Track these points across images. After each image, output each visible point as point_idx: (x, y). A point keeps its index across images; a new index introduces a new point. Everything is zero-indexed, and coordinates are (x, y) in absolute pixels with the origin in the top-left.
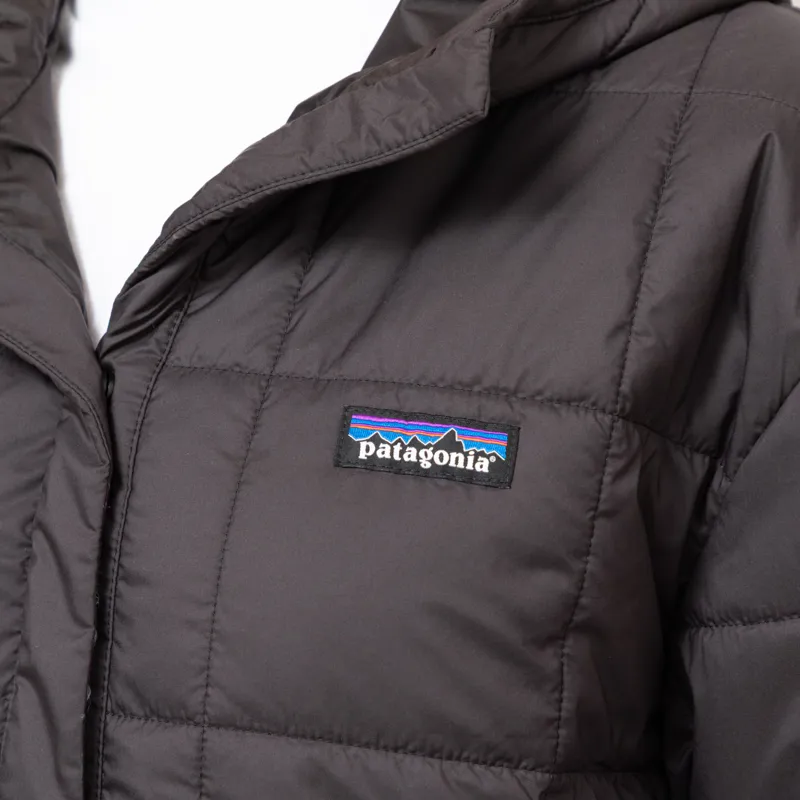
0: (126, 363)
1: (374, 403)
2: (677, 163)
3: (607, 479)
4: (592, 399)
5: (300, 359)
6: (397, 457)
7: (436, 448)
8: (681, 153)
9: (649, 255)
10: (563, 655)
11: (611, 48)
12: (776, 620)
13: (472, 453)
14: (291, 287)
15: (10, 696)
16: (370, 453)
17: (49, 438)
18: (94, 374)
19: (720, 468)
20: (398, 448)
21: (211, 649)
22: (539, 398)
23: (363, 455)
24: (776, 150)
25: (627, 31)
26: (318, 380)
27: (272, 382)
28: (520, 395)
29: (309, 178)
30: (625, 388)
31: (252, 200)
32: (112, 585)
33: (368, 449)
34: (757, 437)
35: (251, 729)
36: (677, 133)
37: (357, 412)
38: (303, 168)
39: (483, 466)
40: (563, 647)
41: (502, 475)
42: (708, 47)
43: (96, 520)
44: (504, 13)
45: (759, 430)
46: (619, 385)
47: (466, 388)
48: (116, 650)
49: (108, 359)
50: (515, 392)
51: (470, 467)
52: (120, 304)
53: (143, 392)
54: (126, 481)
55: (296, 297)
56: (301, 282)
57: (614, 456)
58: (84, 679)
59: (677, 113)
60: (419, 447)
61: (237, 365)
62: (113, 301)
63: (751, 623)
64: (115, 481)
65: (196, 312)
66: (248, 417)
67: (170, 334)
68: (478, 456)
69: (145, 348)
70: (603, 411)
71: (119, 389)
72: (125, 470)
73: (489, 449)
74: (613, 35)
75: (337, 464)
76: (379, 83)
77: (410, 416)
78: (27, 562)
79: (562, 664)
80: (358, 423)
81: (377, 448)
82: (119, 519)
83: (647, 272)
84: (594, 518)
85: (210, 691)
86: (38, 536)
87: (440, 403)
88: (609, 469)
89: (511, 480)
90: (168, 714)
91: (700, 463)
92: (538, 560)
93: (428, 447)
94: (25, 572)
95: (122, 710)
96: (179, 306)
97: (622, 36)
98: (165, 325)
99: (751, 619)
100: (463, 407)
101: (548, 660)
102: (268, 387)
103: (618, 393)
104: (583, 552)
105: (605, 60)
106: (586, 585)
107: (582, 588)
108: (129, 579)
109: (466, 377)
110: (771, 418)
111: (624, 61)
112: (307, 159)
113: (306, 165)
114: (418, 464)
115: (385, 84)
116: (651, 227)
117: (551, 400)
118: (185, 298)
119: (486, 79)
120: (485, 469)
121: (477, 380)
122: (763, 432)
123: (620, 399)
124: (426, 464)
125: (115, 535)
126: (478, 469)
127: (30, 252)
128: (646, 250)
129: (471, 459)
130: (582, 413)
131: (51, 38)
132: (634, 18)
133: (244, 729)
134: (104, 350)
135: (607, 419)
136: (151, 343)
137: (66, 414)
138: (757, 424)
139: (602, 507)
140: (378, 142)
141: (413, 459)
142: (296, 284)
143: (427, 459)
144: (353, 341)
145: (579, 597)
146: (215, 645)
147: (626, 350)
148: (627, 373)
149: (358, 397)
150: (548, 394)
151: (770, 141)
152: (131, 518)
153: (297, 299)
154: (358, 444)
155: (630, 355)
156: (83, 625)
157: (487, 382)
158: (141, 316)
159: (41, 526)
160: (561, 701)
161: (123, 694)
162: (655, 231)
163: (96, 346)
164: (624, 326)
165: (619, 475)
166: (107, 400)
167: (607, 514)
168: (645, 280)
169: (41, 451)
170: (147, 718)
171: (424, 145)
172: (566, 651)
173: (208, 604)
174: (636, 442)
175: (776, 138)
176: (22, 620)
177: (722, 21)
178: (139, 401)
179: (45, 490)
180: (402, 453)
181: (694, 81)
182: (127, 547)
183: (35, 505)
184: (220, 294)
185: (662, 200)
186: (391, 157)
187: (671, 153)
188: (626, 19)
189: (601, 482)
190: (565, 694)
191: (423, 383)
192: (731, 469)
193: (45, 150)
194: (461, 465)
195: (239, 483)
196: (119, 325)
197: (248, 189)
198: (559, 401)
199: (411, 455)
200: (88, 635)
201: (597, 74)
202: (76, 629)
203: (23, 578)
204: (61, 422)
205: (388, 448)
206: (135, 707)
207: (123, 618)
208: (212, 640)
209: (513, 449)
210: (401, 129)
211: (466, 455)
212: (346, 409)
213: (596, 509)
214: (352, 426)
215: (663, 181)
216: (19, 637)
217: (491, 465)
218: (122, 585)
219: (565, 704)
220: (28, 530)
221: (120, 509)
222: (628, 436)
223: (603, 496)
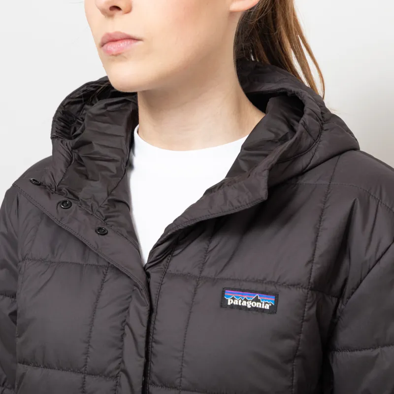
0: (154, 272)
1: (232, 286)
2: (327, 208)
3: (306, 310)
4: (302, 284)
5: (209, 272)
6: (240, 304)
7: (252, 301)
8: (328, 205)
9: (318, 238)
10: (293, 365)
11: (305, 169)
12: (360, 350)
13: (264, 303)
14: (205, 248)
15: (118, 378)
16: (232, 303)
17: (129, 295)
18: (144, 276)
19: (341, 301)
20: (240, 301)
21: (182, 366)
22: (284, 285)
23: (229, 304)
24: (358, 204)
25: (309, 163)
26: (214, 279)
27: (200, 279)
28: (278, 284)
29: (211, 217)
30: (312, 280)
31: (193, 223)
32: (150, 344)
33: (231, 302)
34: (353, 293)
35: (195, 391)
36: (326, 197)
37: (227, 289)
38: (209, 214)
39: (267, 307)
40: (294, 362)
41: (273, 309)
42: (335, 168)
43: (145, 324)
44: (271, 164)
45: (353, 291)
46: (310, 280)
47: (262, 282)
48: (152, 365)
49: (148, 270)
50: (277, 283)
51: (263, 307)
52: (151, 253)
53: (159, 281)
54: (155, 311)
55: (207, 251)
56: (208, 246)
57: (308, 302)
58: (142, 374)
59: (326, 191)
60: (247, 301)
61: (189, 273)
62: (149, 252)
63: (352, 351)
64: (151, 311)
65: (175, 256)
66: (193, 291)
67: (167, 262)
68: (265, 304)
69: (160, 267)
70: (305, 288)
71: (152, 281)
72: (155, 307)
73: (269, 301)
74: (305, 165)
75: (221, 306)
76: (232, 186)
77: (243, 291)
78: (123, 335)
79: (293, 368)
80: (227, 293)
81: (234, 301)
82: (152, 323)
83: (317, 243)
84: (302, 322)
85: (182, 379)
86: (126, 327)
87: (254, 287)
88: (307, 307)
89: (276, 311)
90: (168, 386)
91: (335, 300)
92: (285, 336)
93: (250, 301)
94: (122, 338)
95: (154, 383)
96: (170, 254)
97: (308, 165)
98: (166, 260)
99: (352, 350)
100: (261, 287)
101: (289, 367)
102: (199, 280)
103: (309, 282)
104: (299, 333)
105: (303, 173)
106: (300, 343)
107: (299, 344)
108: (156, 342)
109: (261, 278)
110: (358, 287)
111: (309, 172)
112: (210, 211)
113: (209, 212)
114: (246, 306)
115: (234, 187)
116: (319, 229)
117: (288, 285)
118: (171, 251)
119: (267, 187)
120: (268, 308)
121: (265, 279)
122: (355, 291)
123: (310, 284)
124: (249, 306)
125: (151, 328)
126: (266, 308)
127: (122, 235)
128: (317, 237)
129: (263, 305)
130: (298, 289)
131: (127, 163)
132: (311, 159)
133: (193, 391)
134: (146, 268)
135: (306, 291)
136: (162, 265)
137: (135, 288)
138: (353, 289)
139: (305, 318)
140: (233, 206)
141: (245, 305)
142: (207, 247)
143: (250, 304)
144: (225, 265)
145: (298, 347)
146: (183, 364)
147: (312, 269)
148: (312, 276)
149: (227, 284)
150: (287, 283)
151: (356, 201)
152: (156, 323)
153: (207, 252)
154: (227, 300)
155: (313, 270)
156: (142, 357)
157: (268, 280)
158: (158, 258)
159: (128, 324)
160: (293, 380)
161: (154, 378)
162: (320, 230)
163: (144, 266)
164: (311, 261)
165: (310, 308)
166: (148, 284)
167: (307, 321)
168: (317, 246)
169: (127, 299)
170: (162, 386)
171: (247, 207)
172: (294, 364)
173: (181, 351)
174: (315, 297)
175: (358, 199)
176: (122, 354)
177: (339, 159)
178: (158, 284)
179: (128, 312)
180: (241, 303)
181: (331, 180)
182: (155, 332)
183: (126, 317)
184: (183, 250)
185: (322, 220)
186: (237, 211)
187: (324, 204)
188: (309, 160)
189: (304, 311)
190: (294, 377)
191: (248, 280)
192: (345, 302)
193: (127, 202)
194: (260, 307)
195: (190, 312)
196: (151, 260)
197: (191, 220)
198: (291, 285)
199: (244, 303)
200: (143, 360)
201: (300, 177)
202: (139, 358)
203: (122, 340)
204: (133, 290)
205: (237, 301)
206: (158, 383)
207: (154, 354)
208: (182, 363)
209: (276, 301)
210: (239, 202)
211: (262, 303)
212: (223, 289)
213: (303, 319)
214: (226, 294)
215: (322, 214)
216: (121, 359)
217: (270, 307)
218: (154, 344)
219: (294, 381)
220: (123, 325)
221: (153, 319)
222: (312, 295)
223: (305, 315)
